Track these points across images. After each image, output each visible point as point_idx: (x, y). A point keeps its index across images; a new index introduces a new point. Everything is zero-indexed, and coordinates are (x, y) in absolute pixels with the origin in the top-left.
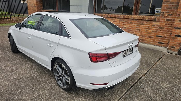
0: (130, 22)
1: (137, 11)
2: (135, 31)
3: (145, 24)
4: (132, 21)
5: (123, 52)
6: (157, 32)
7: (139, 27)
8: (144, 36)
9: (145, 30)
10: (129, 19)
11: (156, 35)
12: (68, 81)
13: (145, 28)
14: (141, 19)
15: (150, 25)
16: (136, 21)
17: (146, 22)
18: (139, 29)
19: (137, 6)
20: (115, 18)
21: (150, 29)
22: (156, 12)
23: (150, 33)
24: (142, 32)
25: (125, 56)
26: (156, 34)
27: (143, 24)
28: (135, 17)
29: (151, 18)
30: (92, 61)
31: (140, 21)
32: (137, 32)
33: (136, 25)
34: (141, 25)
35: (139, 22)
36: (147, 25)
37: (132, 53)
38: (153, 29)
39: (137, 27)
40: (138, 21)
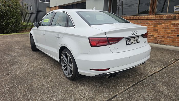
0: (146, 22)
1: (153, 11)
2: (152, 32)
3: (163, 24)
4: (149, 22)
5: (127, 40)
6: (177, 31)
7: (156, 27)
8: (162, 37)
9: (164, 30)
10: (145, 19)
11: (177, 35)
12: (72, 68)
13: (163, 28)
14: (159, 18)
15: (169, 25)
16: (153, 21)
17: (165, 21)
18: (156, 29)
19: (153, 6)
20: (131, 20)
21: (169, 29)
22: (175, 10)
23: (169, 33)
24: (160, 32)
25: (129, 44)
26: (177, 33)
27: (161, 24)
28: (151, 17)
29: (170, 17)
30: (92, 46)
31: (157, 20)
32: (154, 33)
33: (153, 25)
34: (159, 25)
35: (157, 22)
36: (165, 24)
37: (138, 42)
38: (173, 29)
39: (154, 28)
40: (155, 21)
